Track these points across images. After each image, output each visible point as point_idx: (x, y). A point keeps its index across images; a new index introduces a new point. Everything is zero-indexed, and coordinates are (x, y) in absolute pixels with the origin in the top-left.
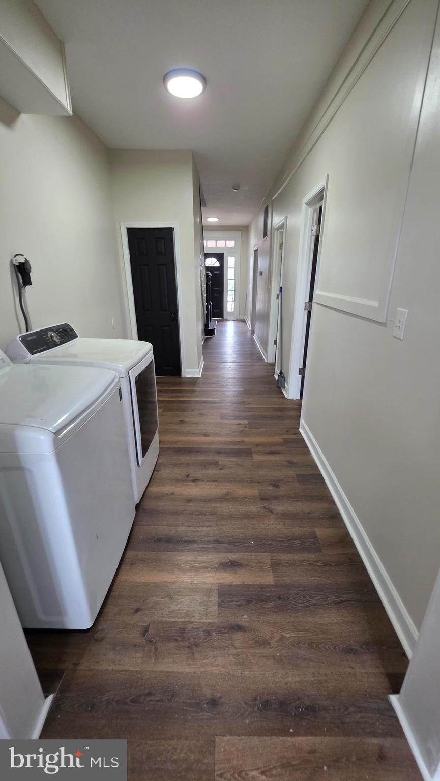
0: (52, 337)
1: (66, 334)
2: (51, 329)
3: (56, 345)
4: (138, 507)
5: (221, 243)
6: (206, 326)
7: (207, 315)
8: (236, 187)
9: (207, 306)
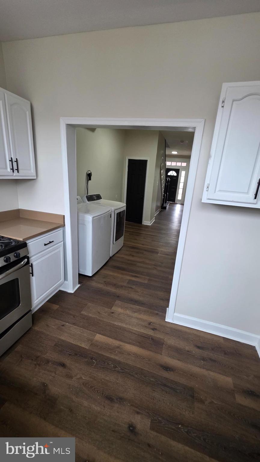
0: (94, 197)
1: (98, 197)
2: (94, 195)
3: (95, 200)
4: (111, 258)
5: (179, 164)
6: (163, 205)
7: (164, 199)
8: (182, 142)
9: (164, 195)
